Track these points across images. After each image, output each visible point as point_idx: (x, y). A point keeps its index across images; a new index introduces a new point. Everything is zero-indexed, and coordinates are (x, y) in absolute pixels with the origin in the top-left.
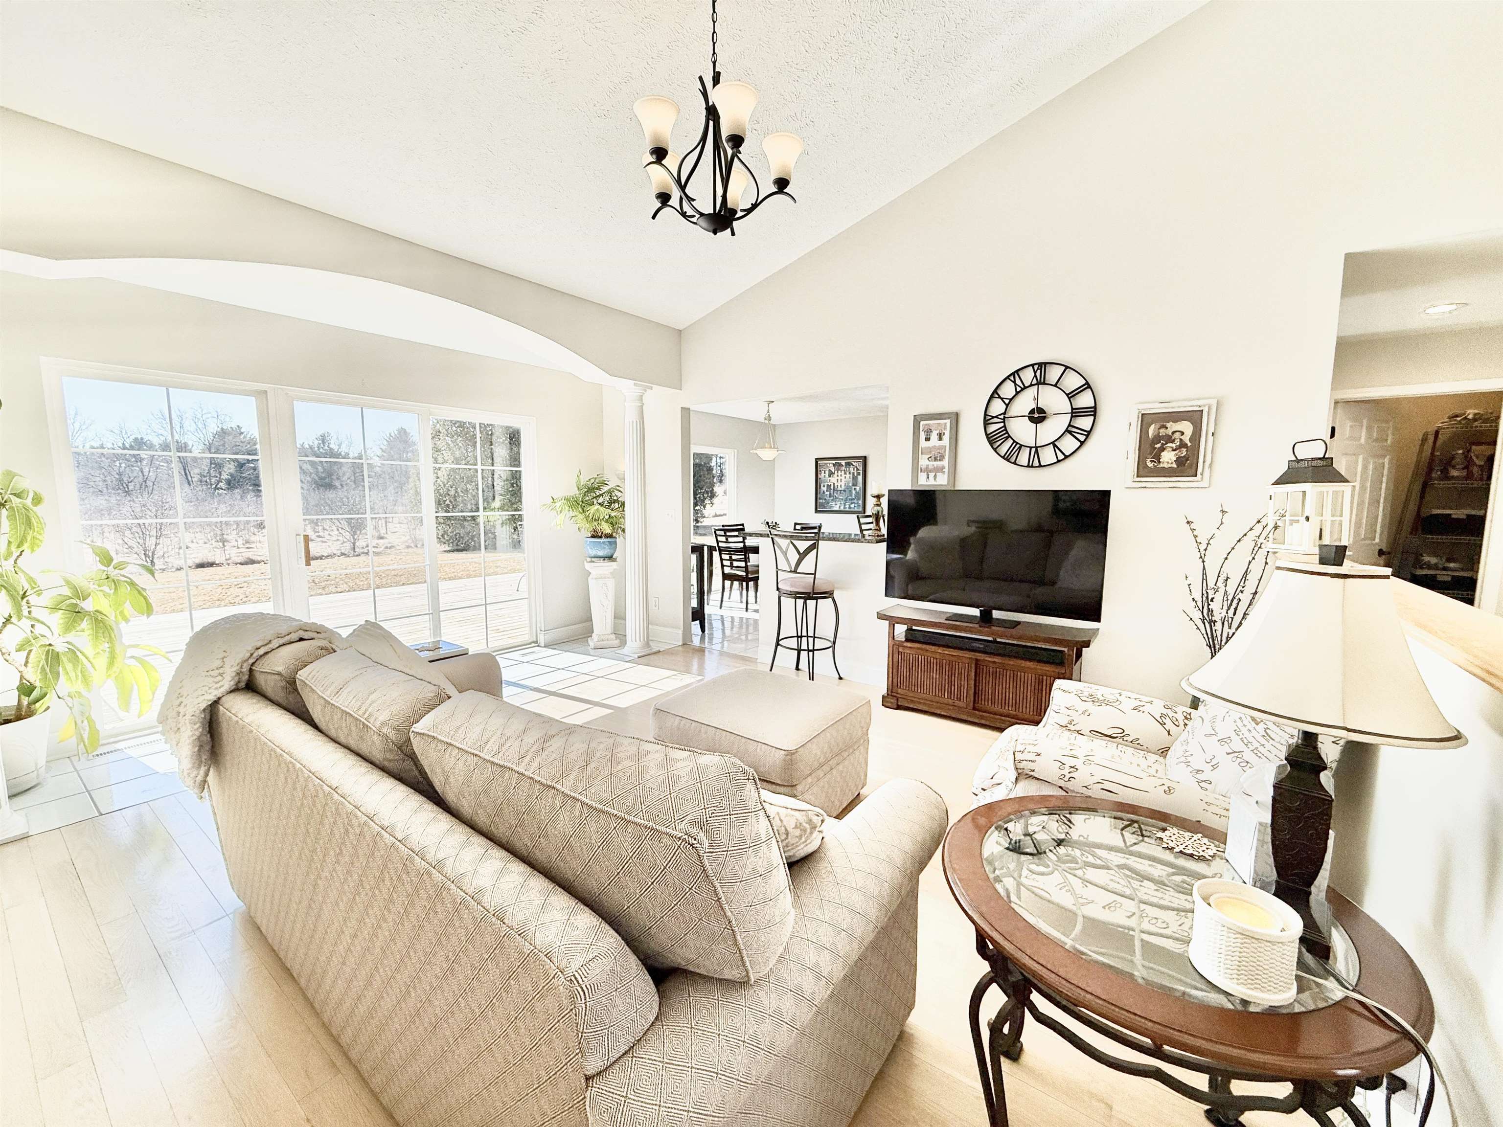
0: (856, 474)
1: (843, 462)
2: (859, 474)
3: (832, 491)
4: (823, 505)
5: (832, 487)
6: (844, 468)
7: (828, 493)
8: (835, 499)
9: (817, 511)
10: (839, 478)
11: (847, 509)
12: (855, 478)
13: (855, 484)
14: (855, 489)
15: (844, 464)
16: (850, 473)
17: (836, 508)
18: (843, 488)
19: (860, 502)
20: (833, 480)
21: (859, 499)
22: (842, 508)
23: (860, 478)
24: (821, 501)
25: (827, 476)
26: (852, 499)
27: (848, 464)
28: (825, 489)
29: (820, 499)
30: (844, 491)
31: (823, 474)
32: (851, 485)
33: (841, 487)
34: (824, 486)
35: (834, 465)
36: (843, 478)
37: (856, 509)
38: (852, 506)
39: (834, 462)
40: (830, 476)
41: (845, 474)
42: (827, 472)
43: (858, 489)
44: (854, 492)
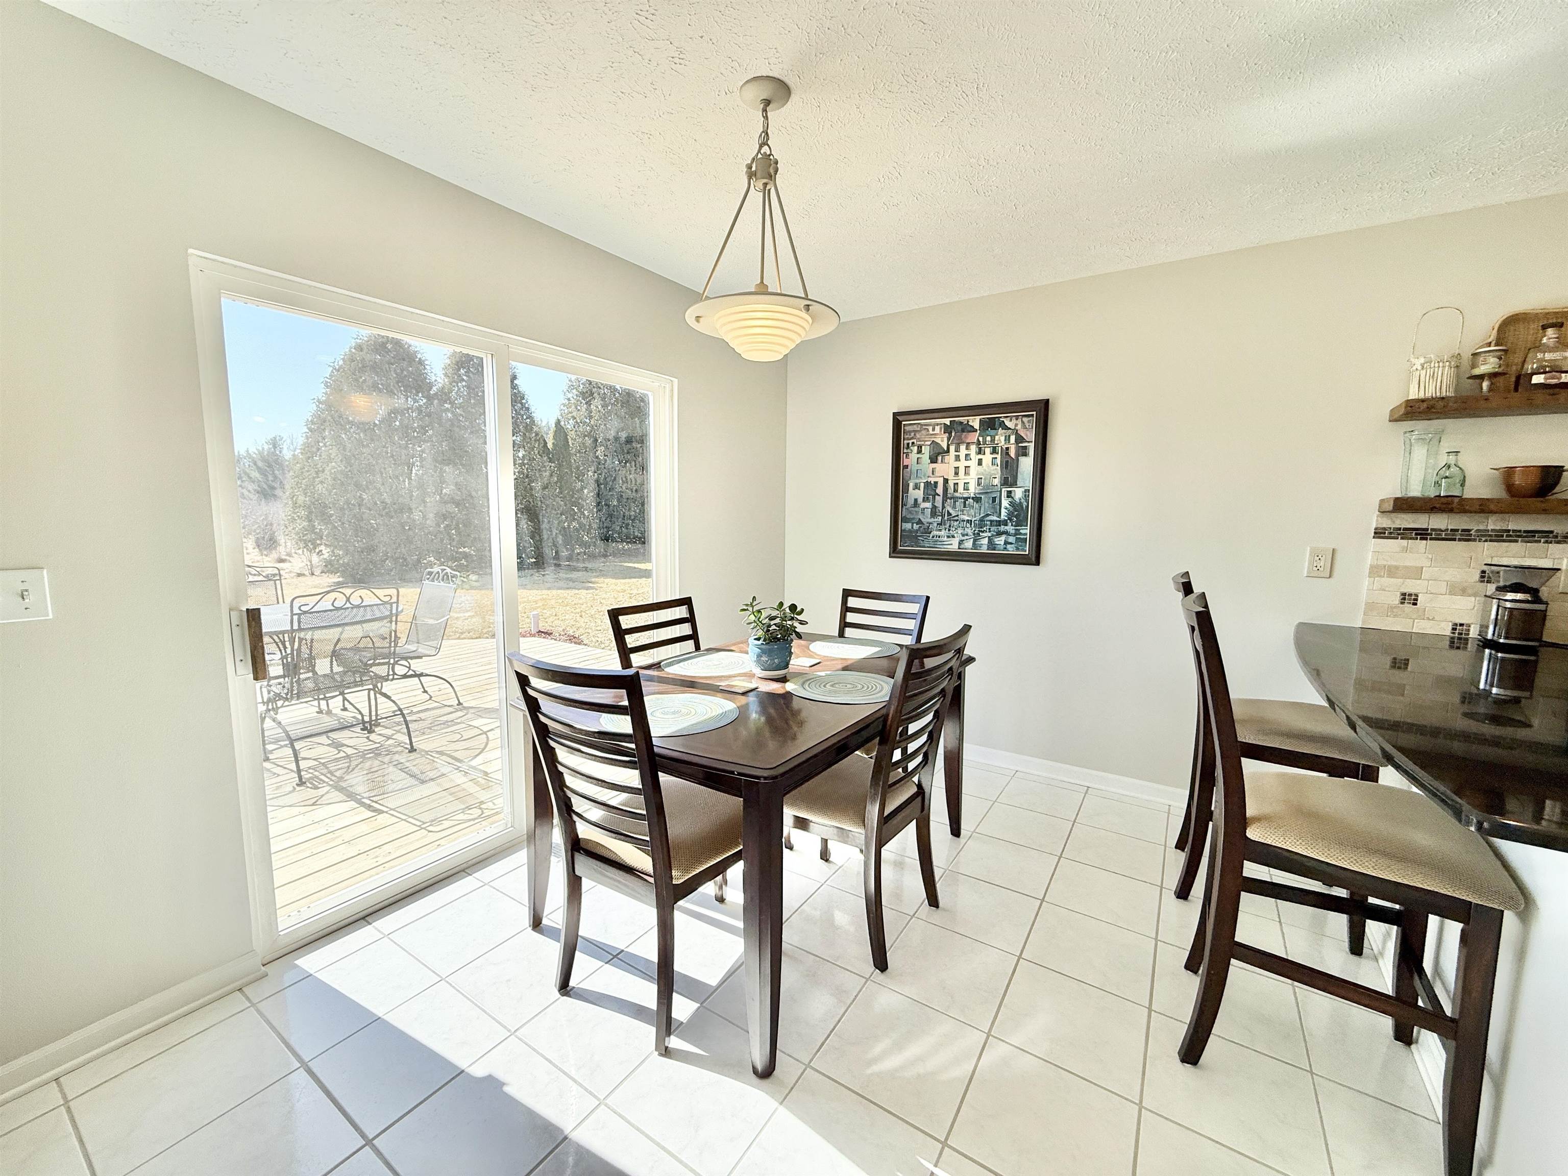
0: (1012, 453)
1: (975, 422)
2: (1023, 452)
3: (939, 499)
4: (913, 537)
5: (940, 490)
6: (974, 437)
7: (928, 505)
8: (948, 520)
9: (895, 552)
10: (962, 464)
11: (984, 550)
12: (1010, 469)
13: (1010, 479)
14: (1009, 494)
15: (976, 425)
16: (994, 451)
17: (953, 546)
18: (973, 489)
19: (1026, 531)
20: (944, 469)
21: (1020, 523)
22: (969, 544)
23: (1027, 465)
24: (908, 526)
25: (926, 456)
26: (999, 523)
27: (990, 425)
28: (919, 494)
29: (905, 520)
30: (977, 499)
31: (914, 456)
32: (996, 482)
33: (966, 489)
34: (917, 487)
35: (948, 429)
36: (973, 463)
37: (1011, 550)
38: (1000, 541)
39: (947, 421)
40: (933, 460)
41: (980, 451)
42: (926, 450)
43: (1018, 493)
44: (1005, 503)
